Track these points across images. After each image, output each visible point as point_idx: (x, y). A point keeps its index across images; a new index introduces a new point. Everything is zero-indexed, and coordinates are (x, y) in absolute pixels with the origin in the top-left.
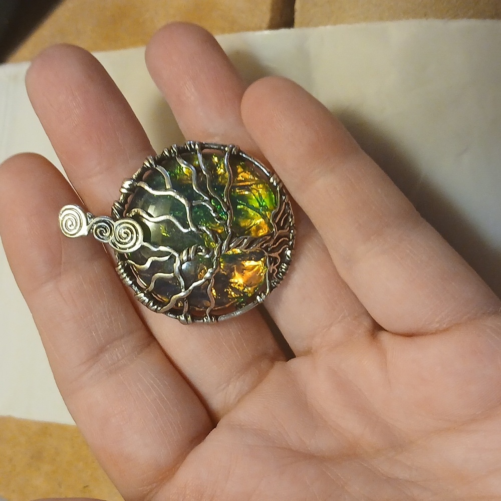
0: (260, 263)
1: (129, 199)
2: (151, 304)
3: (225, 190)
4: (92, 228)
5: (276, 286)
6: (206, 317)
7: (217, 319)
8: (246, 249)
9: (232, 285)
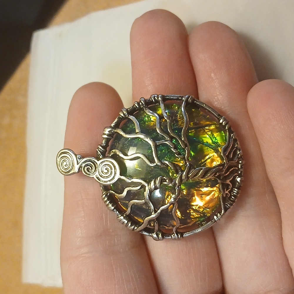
0: (215, 189)
1: (110, 143)
2: (130, 225)
3: (182, 131)
4: (81, 167)
5: (229, 208)
6: (174, 235)
7: (182, 236)
8: (202, 178)
9: (193, 207)
